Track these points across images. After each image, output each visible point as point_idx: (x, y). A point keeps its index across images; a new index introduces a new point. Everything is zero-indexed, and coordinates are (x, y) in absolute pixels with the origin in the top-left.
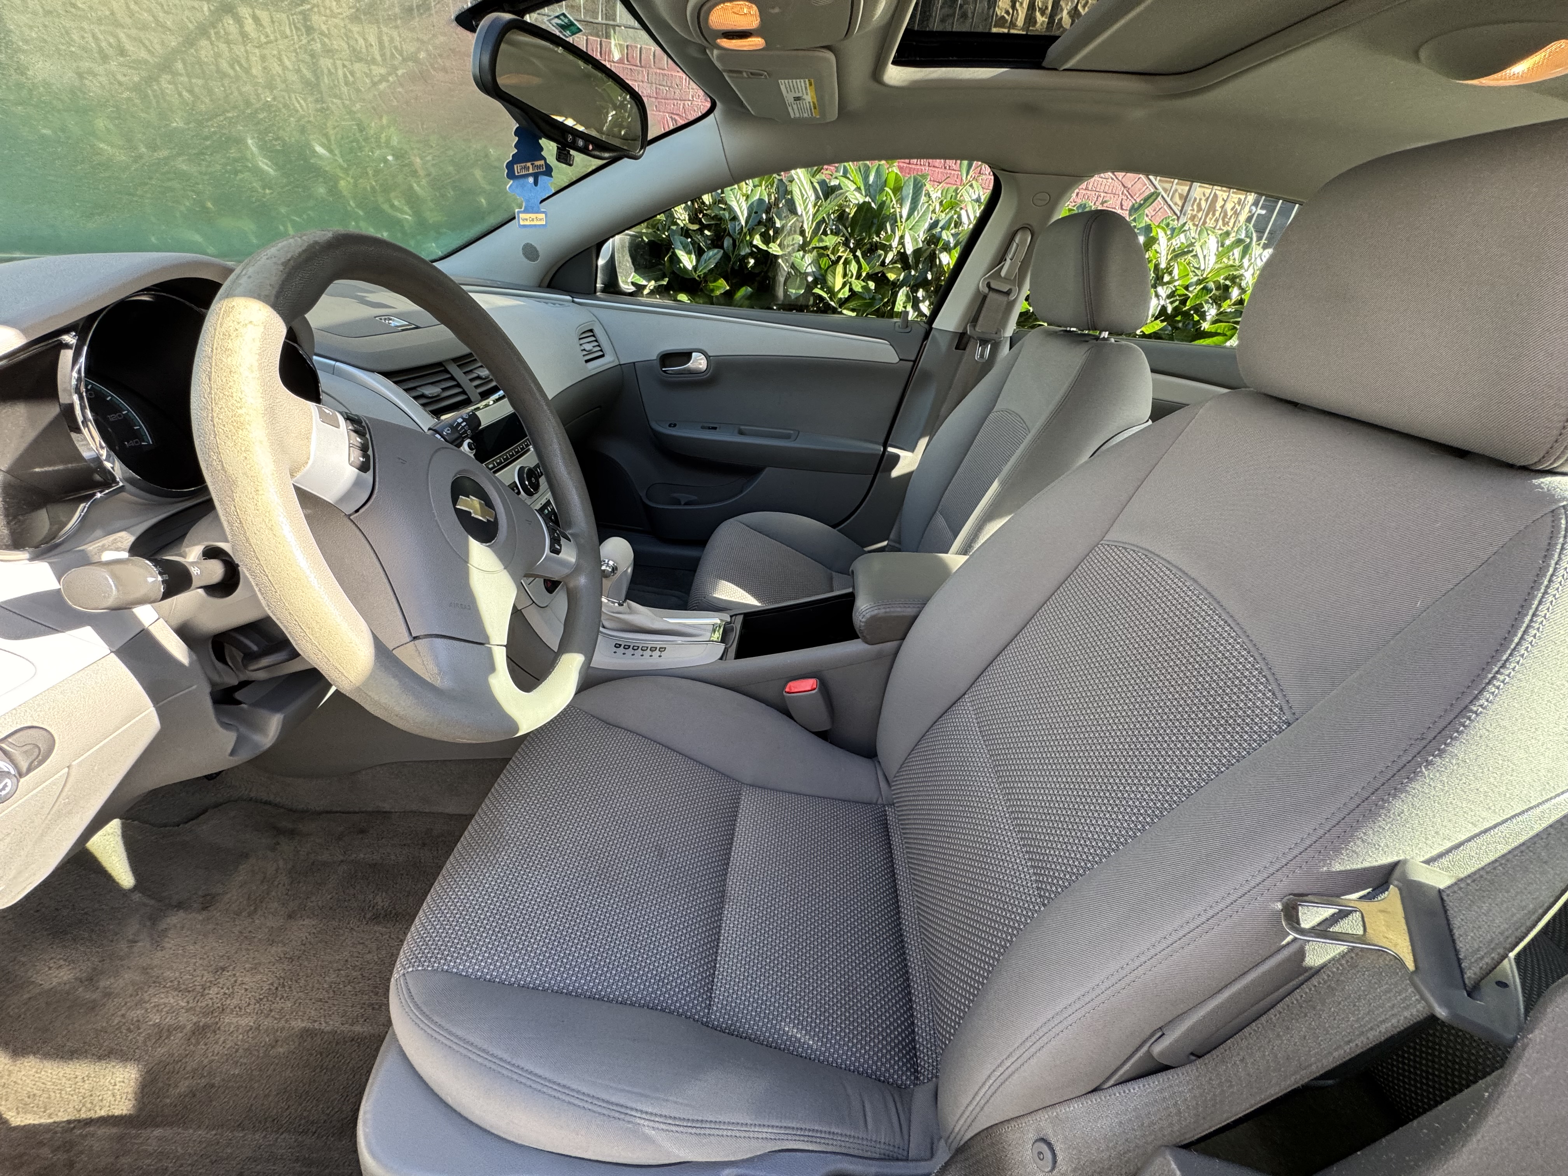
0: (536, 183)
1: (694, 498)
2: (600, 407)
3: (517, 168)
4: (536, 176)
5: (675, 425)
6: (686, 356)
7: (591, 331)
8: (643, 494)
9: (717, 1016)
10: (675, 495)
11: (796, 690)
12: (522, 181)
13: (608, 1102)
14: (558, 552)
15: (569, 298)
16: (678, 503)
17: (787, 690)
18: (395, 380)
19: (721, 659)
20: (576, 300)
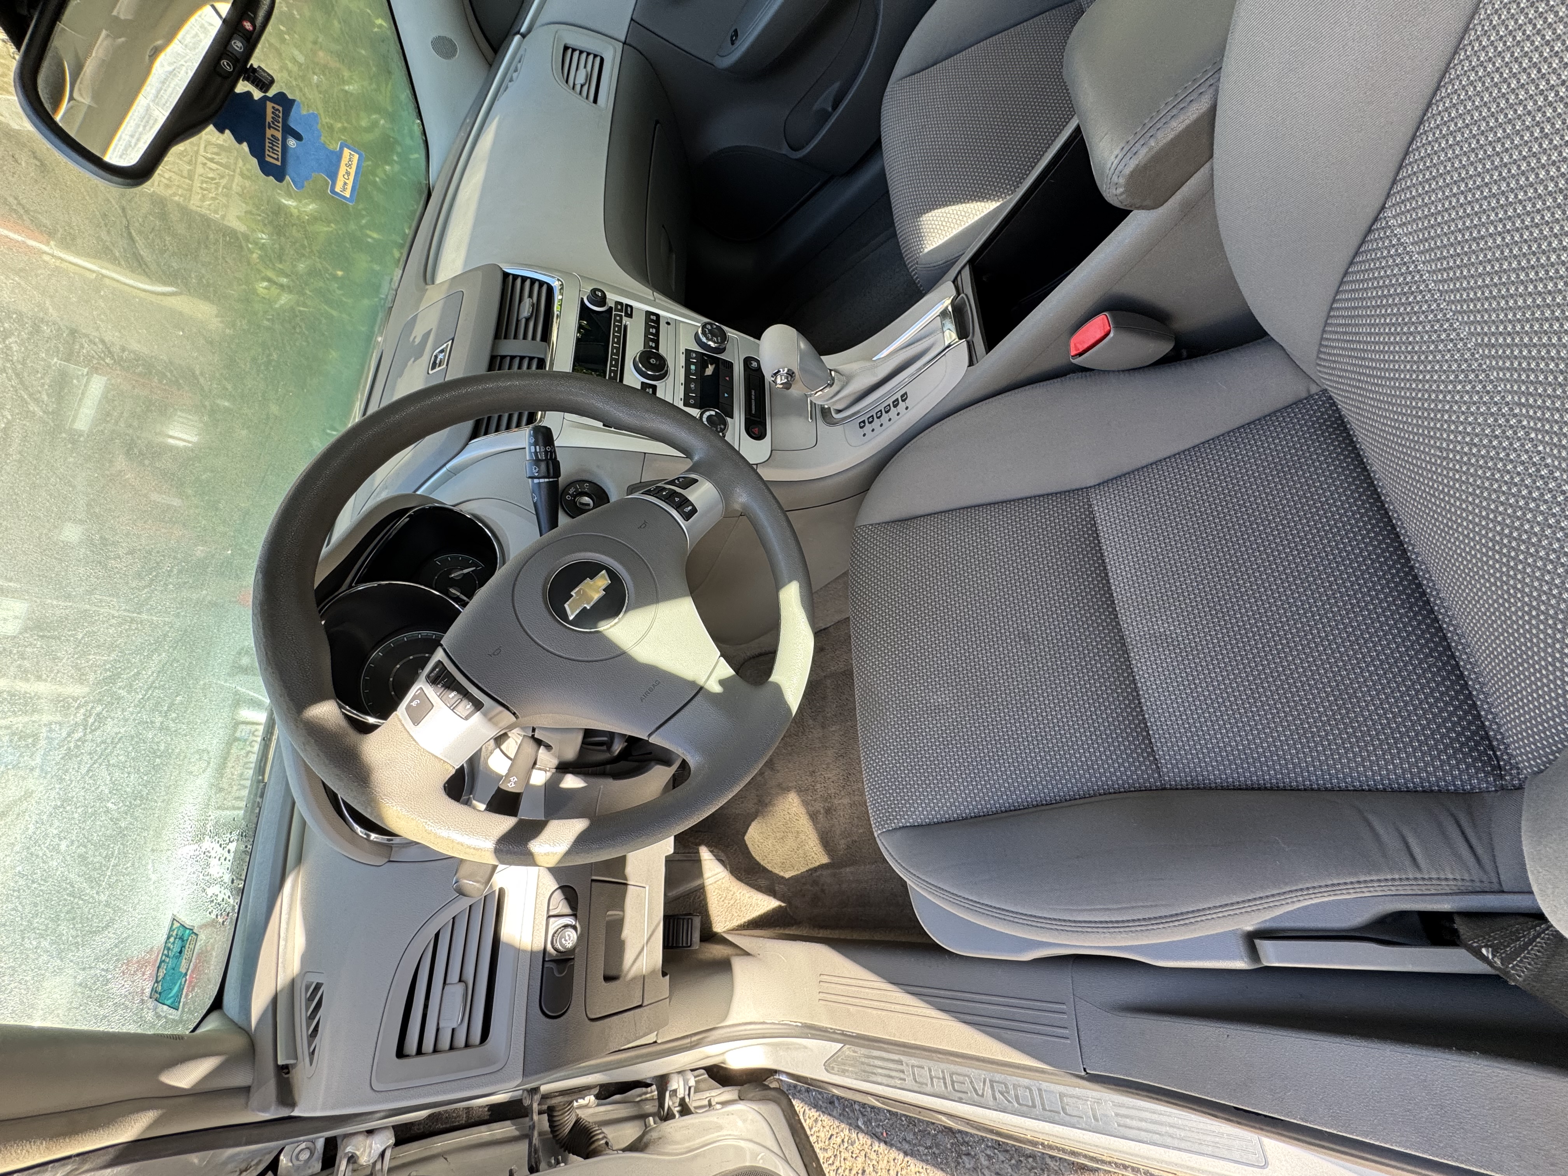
0: (298, 137)
1: (837, 85)
2: (657, 122)
3: (273, 158)
4: (289, 131)
5: (736, 31)
8: (785, 150)
9: (1171, 774)
10: (817, 106)
11: (1086, 346)
12: (291, 161)
13: (1075, 922)
14: (694, 511)
15: (516, 38)
16: (825, 116)
17: (1073, 353)
19: (971, 364)
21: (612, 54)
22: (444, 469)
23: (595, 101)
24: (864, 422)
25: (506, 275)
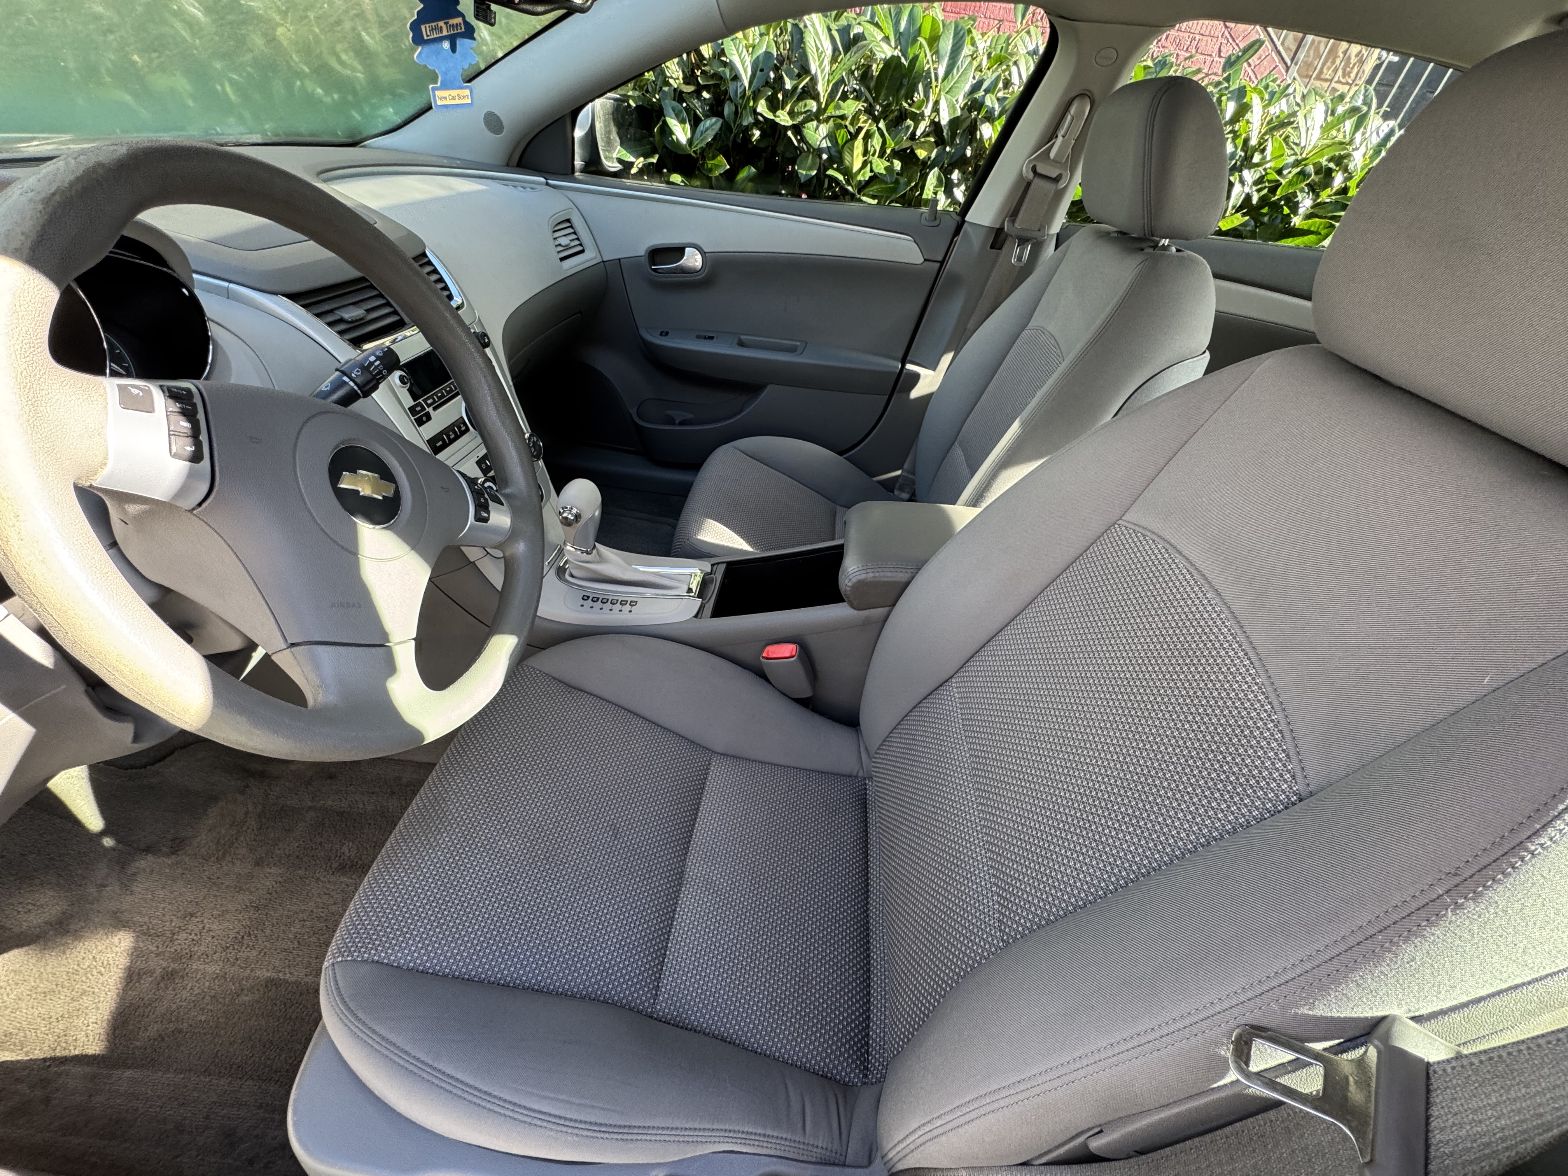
0: (453, 49)
1: (690, 416)
2: (580, 312)
3: (425, 29)
4: (453, 39)
5: (667, 334)
6: (678, 251)
7: (568, 221)
8: (633, 411)
9: (663, 1007)
10: (670, 412)
11: (774, 656)
12: (434, 47)
14: (486, 520)
15: (542, 180)
16: (672, 422)
17: (765, 655)
18: (303, 303)
19: (696, 616)
20: (550, 182)
21: (589, 257)
22: (226, 284)
23: (562, 259)
24: (588, 597)
25: (424, 255)
